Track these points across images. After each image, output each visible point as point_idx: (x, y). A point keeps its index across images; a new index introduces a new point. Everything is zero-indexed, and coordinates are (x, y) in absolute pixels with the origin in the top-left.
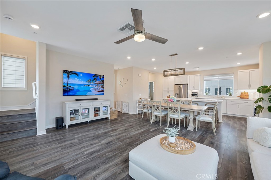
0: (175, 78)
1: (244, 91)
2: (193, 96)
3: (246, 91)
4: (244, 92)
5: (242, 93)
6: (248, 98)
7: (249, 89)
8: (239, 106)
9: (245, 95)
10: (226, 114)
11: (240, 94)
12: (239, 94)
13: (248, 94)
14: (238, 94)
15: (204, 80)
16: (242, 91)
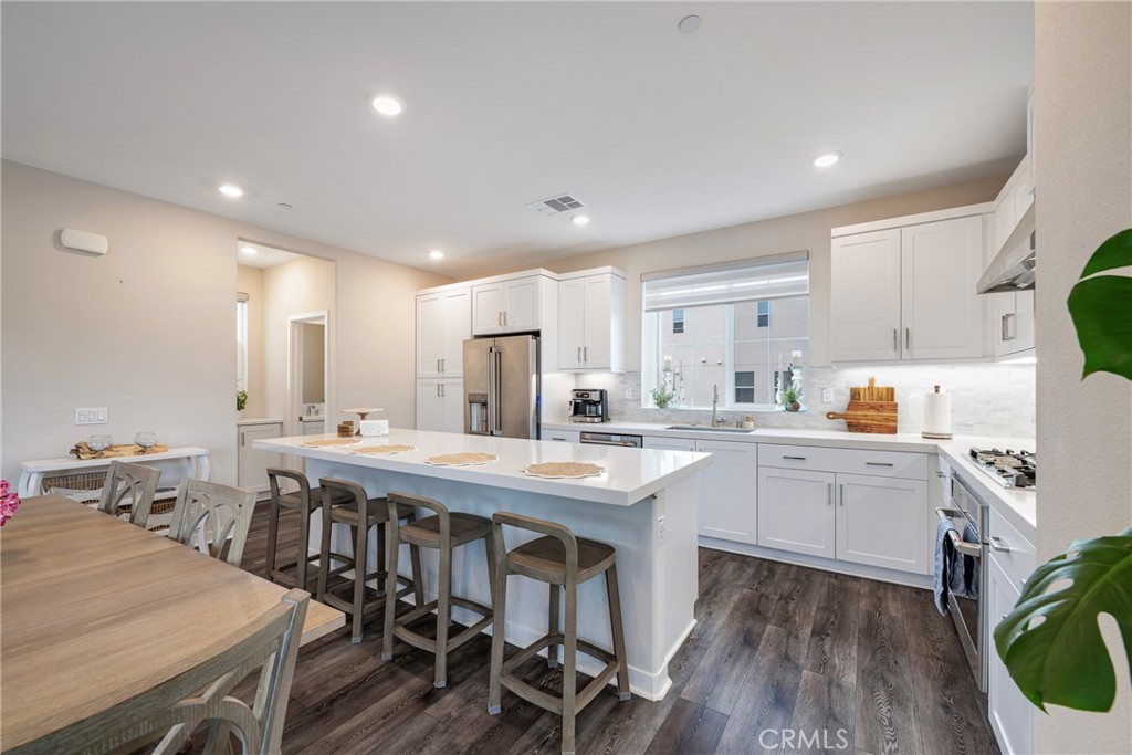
0: (474, 293)
1: (872, 381)
2: (576, 418)
3: (884, 377)
4: (871, 388)
5: (855, 393)
6: (893, 431)
7: (900, 361)
8: (836, 495)
9: (873, 408)
10: (757, 546)
11: (845, 399)
12: (840, 402)
13: (896, 400)
14: (831, 399)
15: (644, 308)
16: (859, 377)
